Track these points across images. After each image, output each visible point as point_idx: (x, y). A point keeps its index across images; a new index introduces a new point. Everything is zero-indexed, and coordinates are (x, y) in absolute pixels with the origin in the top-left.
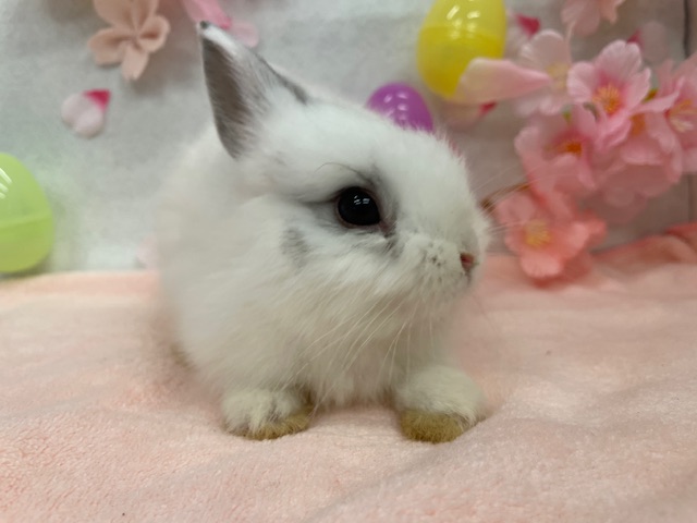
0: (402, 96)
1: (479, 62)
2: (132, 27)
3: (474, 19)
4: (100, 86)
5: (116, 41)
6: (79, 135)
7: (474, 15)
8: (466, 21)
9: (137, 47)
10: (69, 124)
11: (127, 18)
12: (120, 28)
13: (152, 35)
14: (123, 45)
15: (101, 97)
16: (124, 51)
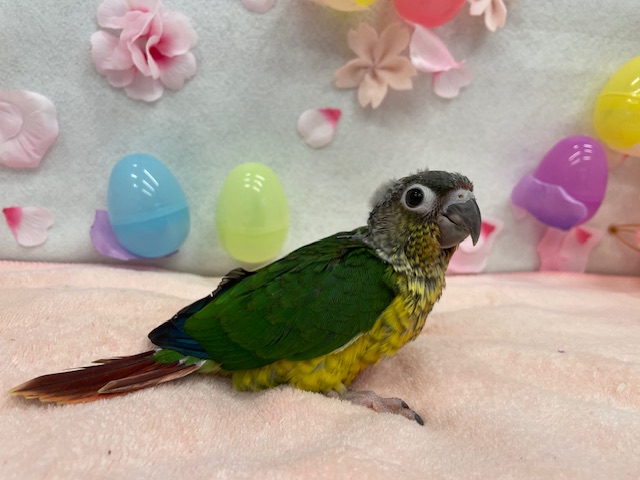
2: (373, 60)
4: (333, 106)
5: (357, 69)
6: (309, 146)
9: (375, 76)
10: (301, 135)
11: (371, 51)
12: (363, 59)
15: (333, 115)
16: (362, 79)
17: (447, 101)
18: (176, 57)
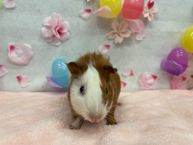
2: (118, 31)
4: (108, 44)
5: (114, 34)
9: (119, 35)
11: (118, 29)
12: (115, 31)
13: (124, 33)
14: (115, 34)
15: (108, 47)
16: (116, 36)
17: (139, 41)
18: (64, 33)
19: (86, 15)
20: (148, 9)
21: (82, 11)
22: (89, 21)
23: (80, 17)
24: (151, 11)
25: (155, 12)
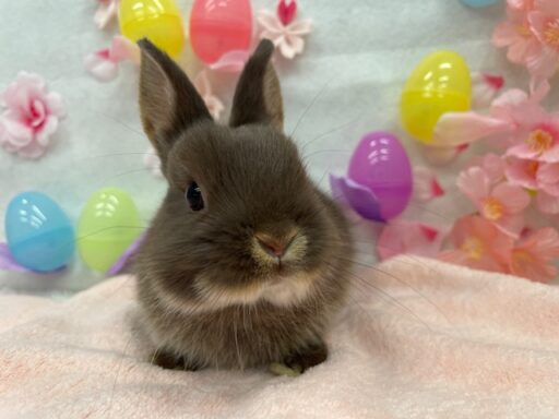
0: (384, 141)
1: (448, 116)
3: (445, 82)
7: (445, 78)
8: (437, 83)
19: (104, 67)
20: (279, 24)
21: (90, 57)
22: (114, 85)
23: (90, 74)
24: (293, 29)
25: (305, 30)
